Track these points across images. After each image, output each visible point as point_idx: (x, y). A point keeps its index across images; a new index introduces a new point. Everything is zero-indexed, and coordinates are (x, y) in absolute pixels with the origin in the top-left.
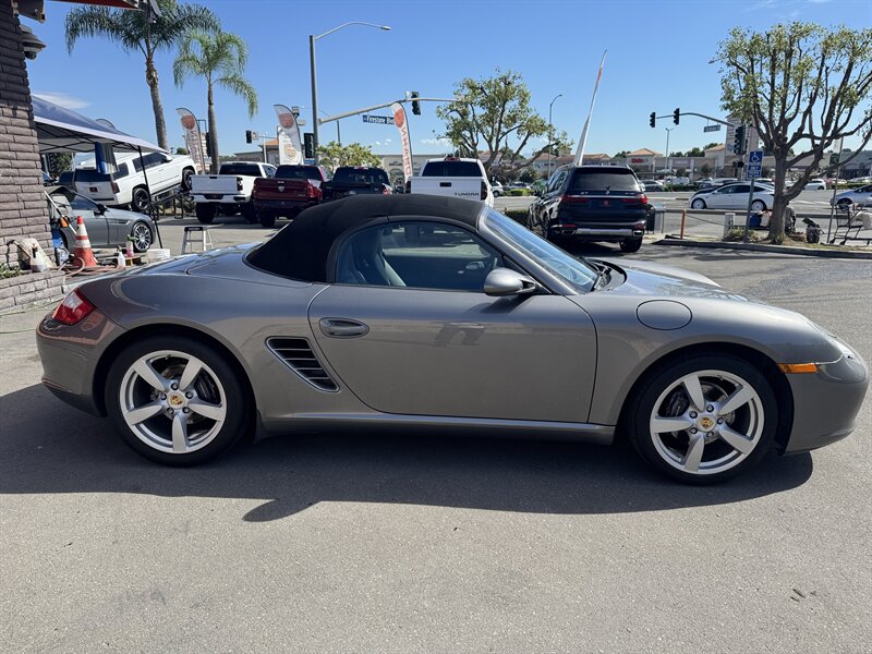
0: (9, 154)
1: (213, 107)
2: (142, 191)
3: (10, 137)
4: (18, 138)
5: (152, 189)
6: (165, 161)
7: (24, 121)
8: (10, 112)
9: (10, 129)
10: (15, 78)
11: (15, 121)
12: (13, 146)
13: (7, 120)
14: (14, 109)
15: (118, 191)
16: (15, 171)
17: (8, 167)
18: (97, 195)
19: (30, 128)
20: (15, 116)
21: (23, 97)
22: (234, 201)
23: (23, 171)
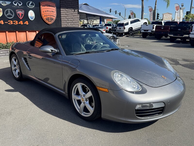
0: (72, 20)
1: (156, 5)
2: (131, 29)
3: (73, 16)
4: (74, 16)
5: (134, 29)
6: (139, 21)
7: (76, 12)
8: (73, 10)
9: (73, 14)
10: (75, 3)
11: (74, 12)
12: (73, 18)
13: (72, 12)
14: (75, 10)
15: (125, 29)
16: (73, 23)
17: (72, 22)
18: (121, 30)
19: (78, 14)
20: (74, 11)
21: (77, 7)
22: (151, 32)
23: (75, 23)
